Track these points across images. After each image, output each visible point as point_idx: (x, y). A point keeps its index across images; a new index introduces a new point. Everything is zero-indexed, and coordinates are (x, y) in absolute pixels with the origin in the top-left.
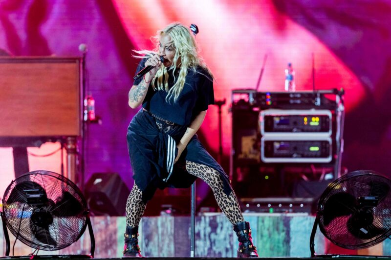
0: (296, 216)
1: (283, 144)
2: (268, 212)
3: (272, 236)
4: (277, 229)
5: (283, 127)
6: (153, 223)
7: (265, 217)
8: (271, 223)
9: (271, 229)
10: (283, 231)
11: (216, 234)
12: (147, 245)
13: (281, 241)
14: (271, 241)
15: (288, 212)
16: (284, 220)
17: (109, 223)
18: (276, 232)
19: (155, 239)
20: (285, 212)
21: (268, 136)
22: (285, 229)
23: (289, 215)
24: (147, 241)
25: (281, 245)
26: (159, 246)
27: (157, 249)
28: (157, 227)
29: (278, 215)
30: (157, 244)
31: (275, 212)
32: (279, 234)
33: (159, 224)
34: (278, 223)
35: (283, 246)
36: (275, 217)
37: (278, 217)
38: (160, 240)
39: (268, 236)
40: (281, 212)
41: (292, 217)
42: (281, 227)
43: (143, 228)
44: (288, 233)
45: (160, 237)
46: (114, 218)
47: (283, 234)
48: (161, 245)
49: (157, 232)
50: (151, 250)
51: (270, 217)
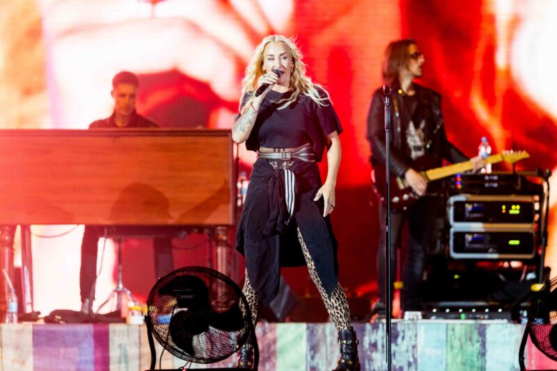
0: (493, 324)
1: (476, 236)
2: (459, 318)
3: (464, 348)
4: (471, 339)
5: (475, 215)
6: (320, 331)
7: (455, 324)
8: (463, 333)
9: (463, 339)
10: (478, 341)
11: (397, 345)
12: (313, 358)
13: (475, 354)
14: (463, 353)
15: (484, 319)
16: (479, 329)
17: (267, 330)
18: (469, 343)
19: (323, 350)
20: (480, 318)
21: (458, 227)
22: (480, 339)
23: (484, 322)
24: (312, 352)
25: (475, 359)
26: (327, 359)
27: (325, 362)
28: (325, 336)
29: (471, 322)
30: (324, 357)
31: (468, 318)
32: (473, 345)
33: (328, 332)
34: (471, 332)
35: (478, 360)
36: (468, 324)
37: (472, 325)
38: (329, 352)
39: (459, 347)
40: (475, 318)
41: (489, 325)
42: (476, 336)
43: (308, 337)
44: (483, 344)
45: (329, 348)
46: (273, 325)
47: (478, 346)
48: (329, 358)
49: (325, 341)
50: (317, 364)
51: (461, 324)
